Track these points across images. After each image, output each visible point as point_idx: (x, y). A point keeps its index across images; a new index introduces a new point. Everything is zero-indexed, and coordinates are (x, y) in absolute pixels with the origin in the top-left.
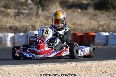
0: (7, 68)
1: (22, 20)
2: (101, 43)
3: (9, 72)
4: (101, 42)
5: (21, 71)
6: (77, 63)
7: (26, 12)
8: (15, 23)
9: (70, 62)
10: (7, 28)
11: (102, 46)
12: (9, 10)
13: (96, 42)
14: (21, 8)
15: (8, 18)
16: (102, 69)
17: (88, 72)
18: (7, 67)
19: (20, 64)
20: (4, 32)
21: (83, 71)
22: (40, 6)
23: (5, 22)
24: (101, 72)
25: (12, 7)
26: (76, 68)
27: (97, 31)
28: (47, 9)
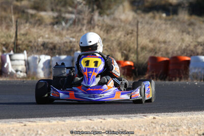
0: (34, 124)
1: (64, 32)
2: (199, 74)
3: (38, 131)
4: (200, 72)
5: (58, 130)
6: (155, 116)
7: (72, 18)
8: (52, 38)
9: (143, 113)
10: (38, 46)
11: (201, 80)
12: (43, 14)
13: (190, 73)
14: (63, 9)
15: (40, 27)
16: (198, 128)
17: (174, 133)
18: (35, 122)
19: (57, 116)
20: (34, 53)
21: (165, 131)
22: (95, 7)
23: (35, 36)
24: (196, 135)
25: (48, 7)
26: (154, 125)
27: (194, 53)
28: (108, 12)
